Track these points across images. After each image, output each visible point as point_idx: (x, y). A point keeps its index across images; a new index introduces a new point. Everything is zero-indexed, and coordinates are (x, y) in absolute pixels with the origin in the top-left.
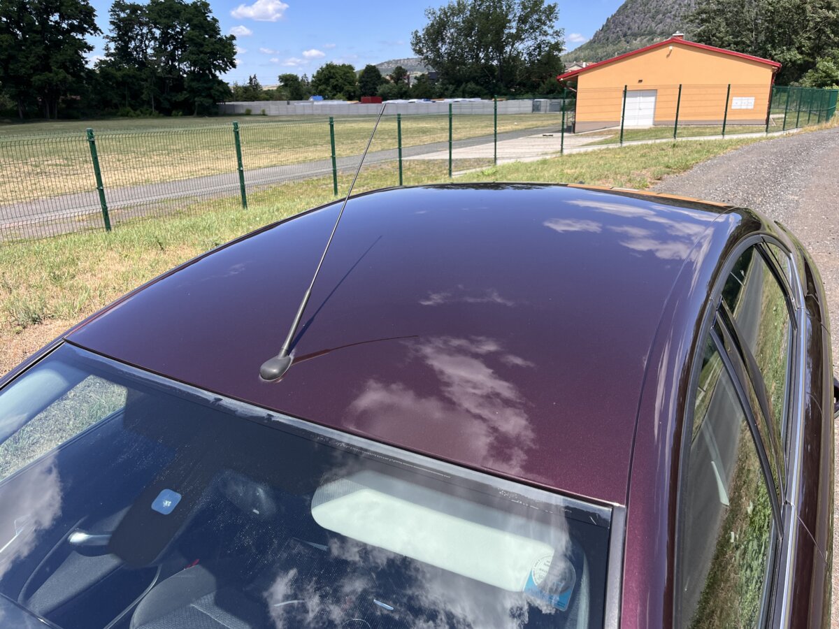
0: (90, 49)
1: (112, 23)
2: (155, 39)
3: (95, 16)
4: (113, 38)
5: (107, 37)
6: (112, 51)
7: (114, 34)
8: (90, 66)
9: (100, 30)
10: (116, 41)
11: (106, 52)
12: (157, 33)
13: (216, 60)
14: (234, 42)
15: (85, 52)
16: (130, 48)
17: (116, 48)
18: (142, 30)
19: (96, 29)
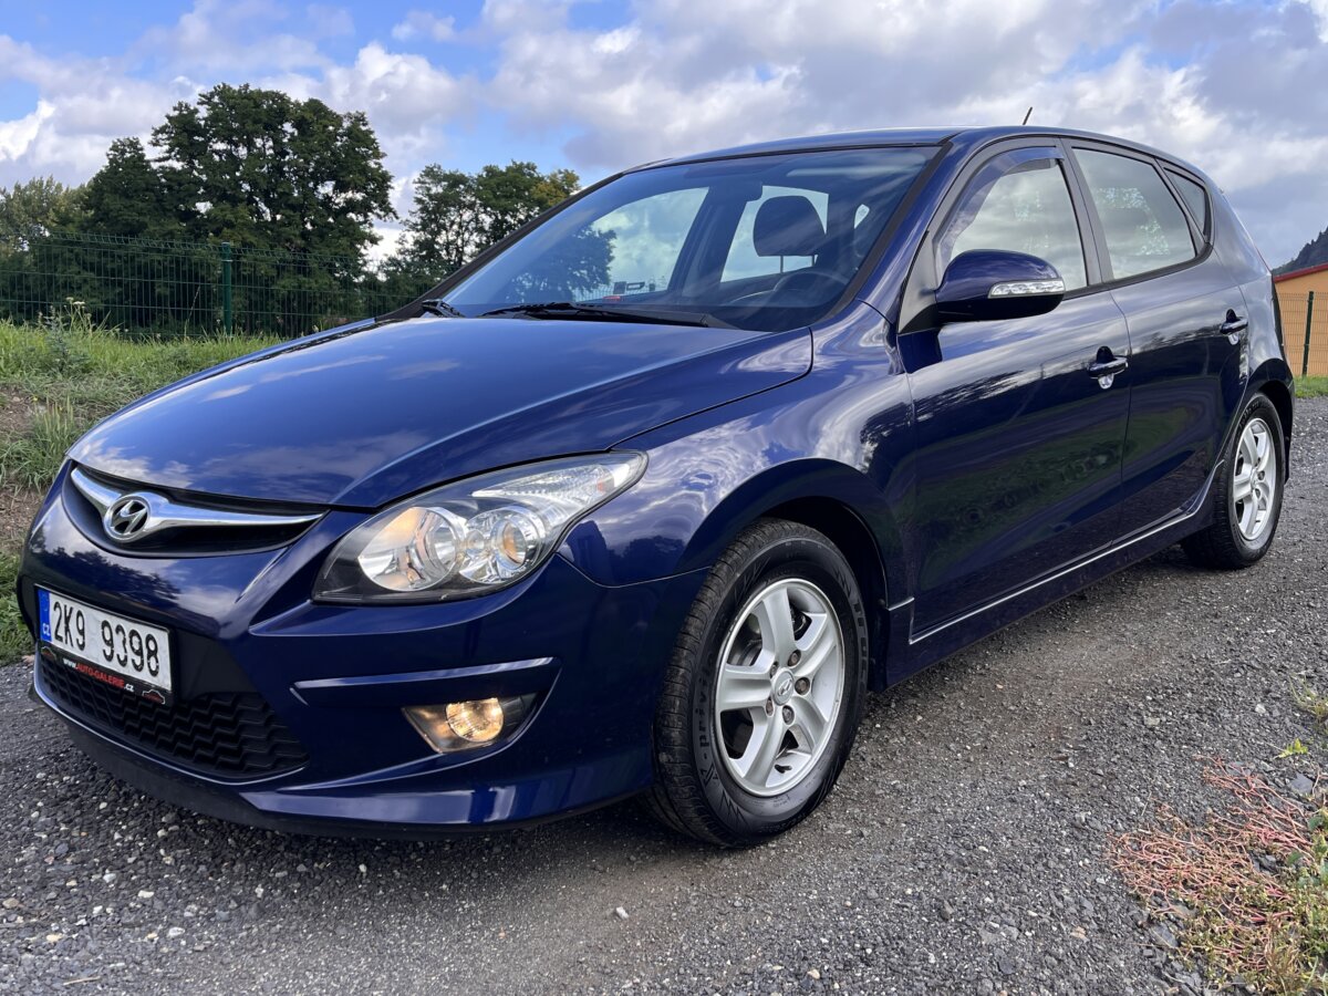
0: (374, 241)
1: (419, 201)
2: (480, 230)
3: (389, 187)
4: (416, 225)
5: (406, 223)
6: (409, 245)
7: (416, 220)
8: (371, 268)
9: (394, 213)
10: (418, 231)
11: (400, 246)
12: (487, 221)
13: (578, 270)
14: (613, 242)
15: (365, 248)
16: (437, 243)
17: (416, 242)
18: (461, 215)
19: (387, 209)
